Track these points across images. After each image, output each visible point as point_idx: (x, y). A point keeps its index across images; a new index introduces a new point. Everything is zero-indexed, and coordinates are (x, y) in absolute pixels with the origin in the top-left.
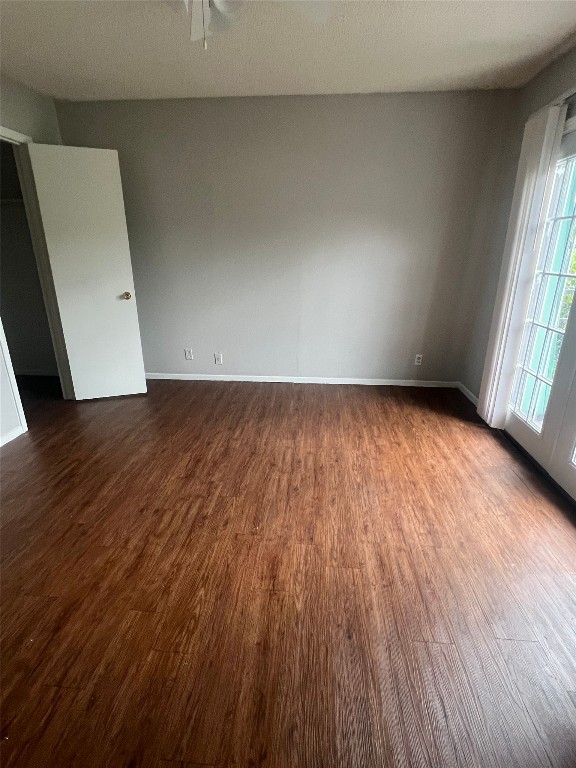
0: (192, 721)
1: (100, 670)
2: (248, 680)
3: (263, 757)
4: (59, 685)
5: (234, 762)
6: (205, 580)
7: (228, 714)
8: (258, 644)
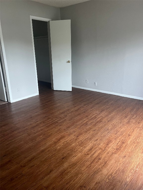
0: (19, 155)
1: (13, 140)
2: (34, 154)
3: (24, 166)
4: (6, 140)
5: (19, 164)
6: (44, 134)
7: (26, 157)
8: (42, 150)
